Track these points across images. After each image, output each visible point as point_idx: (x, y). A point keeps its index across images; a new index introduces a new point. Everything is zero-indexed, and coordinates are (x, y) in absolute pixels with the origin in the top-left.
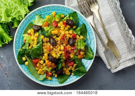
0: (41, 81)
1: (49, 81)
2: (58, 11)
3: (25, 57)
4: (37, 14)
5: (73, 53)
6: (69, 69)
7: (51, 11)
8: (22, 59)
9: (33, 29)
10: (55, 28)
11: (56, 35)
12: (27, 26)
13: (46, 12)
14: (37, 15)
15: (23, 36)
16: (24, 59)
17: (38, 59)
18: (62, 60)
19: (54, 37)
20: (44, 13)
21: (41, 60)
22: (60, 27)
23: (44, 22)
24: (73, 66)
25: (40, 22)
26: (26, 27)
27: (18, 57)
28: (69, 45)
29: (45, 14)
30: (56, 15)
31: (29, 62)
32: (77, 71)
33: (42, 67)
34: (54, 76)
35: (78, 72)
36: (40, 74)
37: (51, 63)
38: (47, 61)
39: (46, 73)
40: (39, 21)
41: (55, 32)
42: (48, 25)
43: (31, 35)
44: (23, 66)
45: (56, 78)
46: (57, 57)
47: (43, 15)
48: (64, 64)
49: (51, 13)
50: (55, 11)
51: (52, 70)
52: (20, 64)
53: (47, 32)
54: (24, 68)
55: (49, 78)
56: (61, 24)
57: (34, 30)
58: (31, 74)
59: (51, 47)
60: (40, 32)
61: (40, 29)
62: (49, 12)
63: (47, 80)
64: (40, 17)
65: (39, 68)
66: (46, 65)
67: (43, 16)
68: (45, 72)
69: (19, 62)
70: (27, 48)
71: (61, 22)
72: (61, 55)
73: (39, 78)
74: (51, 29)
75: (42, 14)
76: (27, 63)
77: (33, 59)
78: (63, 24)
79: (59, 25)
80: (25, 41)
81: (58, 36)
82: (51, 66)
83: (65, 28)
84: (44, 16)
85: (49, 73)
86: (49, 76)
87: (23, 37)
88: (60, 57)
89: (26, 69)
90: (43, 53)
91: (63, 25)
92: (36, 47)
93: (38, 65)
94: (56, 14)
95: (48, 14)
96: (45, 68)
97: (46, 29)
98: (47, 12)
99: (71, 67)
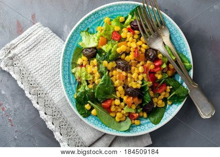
0: (125, 131)
1: (138, 127)
2: (112, 14)
3: (88, 105)
4: (82, 29)
5: (160, 72)
6: (162, 97)
7: (101, 18)
8: (84, 109)
9: (84, 55)
10: (119, 42)
11: (124, 52)
12: (72, 54)
13: (94, 23)
14: (83, 32)
15: (73, 72)
16: (87, 107)
17: (110, 99)
18: (148, 89)
19: (123, 56)
20: (91, 25)
21: (114, 100)
22: (126, 38)
23: (98, 39)
24: (165, 91)
25: (92, 40)
26: (72, 57)
27: (77, 108)
28: (148, 62)
29: (94, 25)
30: (112, 22)
31: (97, 109)
32: (175, 95)
33: (119, 110)
34: (142, 117)
35: (176, 98)
36: (120, 122)
37: (132, 98)
38: (125, 98)
39: (129, 116)
40: (89, 40)
41: (122, 48)
42: (107, 42)
43: (85, 66)
44: (90, 118)
45: (146, 119)
46: (139, 86)
47: (91, 28)
48: (152, 92)
49: (102, 20)
50: (107, 16)
51: (137, 109)
52: (84, 117)
53: (110, 52)
54: (92, 121)
55: (137, 122)
56: (125, 33)
57: (86, 56)
58: (106, 126)
59: (124, 73)
60: (99, 57)
61: (96, 53)
62: (99, 20)
63: (134, 127)
64: (88, 33)
65: (116, 113)
66: (126, 105)
67: (91, 30)
68: (127, 115)
69: (81, 114)
70: (87, 88)
71: (125, 30)
72: (143, 80)
73: (120, 127)
74: (114, 46)
75: (89, 27)
76: (94, 112)
77: (103, 102)
78: (129, 31)
79: (123, 35)
80: (79, 78)
81: (128, 52)
82: (134, 103)
83: (135, 37)
84: (93, 29)
85: (135, 115)
86: (135, 120)
87: (74, 74)
88: (143, 84)
89: (96, 121)
90: (115, 88)
91: (129, 33)
92: (101, 83)
93: (113, 109)
94: (111, 20)
95: (99, 23)
96: (125, 109)
97: (106, 48)
98: (96, 21)
99: (164, 93)
